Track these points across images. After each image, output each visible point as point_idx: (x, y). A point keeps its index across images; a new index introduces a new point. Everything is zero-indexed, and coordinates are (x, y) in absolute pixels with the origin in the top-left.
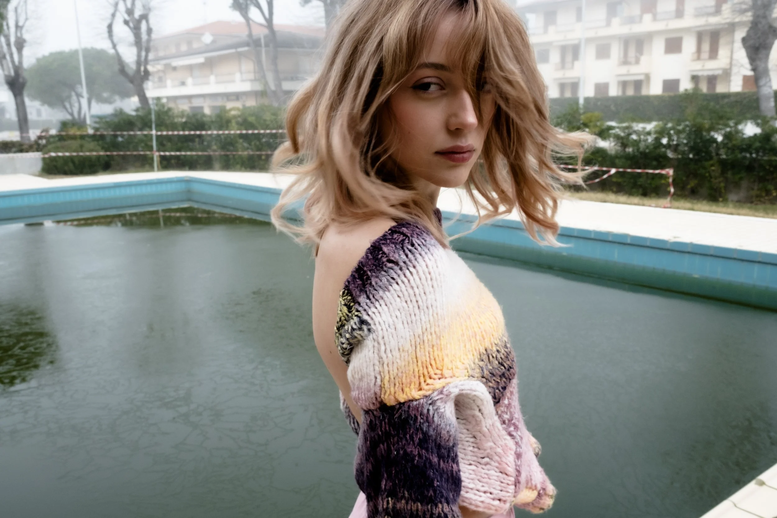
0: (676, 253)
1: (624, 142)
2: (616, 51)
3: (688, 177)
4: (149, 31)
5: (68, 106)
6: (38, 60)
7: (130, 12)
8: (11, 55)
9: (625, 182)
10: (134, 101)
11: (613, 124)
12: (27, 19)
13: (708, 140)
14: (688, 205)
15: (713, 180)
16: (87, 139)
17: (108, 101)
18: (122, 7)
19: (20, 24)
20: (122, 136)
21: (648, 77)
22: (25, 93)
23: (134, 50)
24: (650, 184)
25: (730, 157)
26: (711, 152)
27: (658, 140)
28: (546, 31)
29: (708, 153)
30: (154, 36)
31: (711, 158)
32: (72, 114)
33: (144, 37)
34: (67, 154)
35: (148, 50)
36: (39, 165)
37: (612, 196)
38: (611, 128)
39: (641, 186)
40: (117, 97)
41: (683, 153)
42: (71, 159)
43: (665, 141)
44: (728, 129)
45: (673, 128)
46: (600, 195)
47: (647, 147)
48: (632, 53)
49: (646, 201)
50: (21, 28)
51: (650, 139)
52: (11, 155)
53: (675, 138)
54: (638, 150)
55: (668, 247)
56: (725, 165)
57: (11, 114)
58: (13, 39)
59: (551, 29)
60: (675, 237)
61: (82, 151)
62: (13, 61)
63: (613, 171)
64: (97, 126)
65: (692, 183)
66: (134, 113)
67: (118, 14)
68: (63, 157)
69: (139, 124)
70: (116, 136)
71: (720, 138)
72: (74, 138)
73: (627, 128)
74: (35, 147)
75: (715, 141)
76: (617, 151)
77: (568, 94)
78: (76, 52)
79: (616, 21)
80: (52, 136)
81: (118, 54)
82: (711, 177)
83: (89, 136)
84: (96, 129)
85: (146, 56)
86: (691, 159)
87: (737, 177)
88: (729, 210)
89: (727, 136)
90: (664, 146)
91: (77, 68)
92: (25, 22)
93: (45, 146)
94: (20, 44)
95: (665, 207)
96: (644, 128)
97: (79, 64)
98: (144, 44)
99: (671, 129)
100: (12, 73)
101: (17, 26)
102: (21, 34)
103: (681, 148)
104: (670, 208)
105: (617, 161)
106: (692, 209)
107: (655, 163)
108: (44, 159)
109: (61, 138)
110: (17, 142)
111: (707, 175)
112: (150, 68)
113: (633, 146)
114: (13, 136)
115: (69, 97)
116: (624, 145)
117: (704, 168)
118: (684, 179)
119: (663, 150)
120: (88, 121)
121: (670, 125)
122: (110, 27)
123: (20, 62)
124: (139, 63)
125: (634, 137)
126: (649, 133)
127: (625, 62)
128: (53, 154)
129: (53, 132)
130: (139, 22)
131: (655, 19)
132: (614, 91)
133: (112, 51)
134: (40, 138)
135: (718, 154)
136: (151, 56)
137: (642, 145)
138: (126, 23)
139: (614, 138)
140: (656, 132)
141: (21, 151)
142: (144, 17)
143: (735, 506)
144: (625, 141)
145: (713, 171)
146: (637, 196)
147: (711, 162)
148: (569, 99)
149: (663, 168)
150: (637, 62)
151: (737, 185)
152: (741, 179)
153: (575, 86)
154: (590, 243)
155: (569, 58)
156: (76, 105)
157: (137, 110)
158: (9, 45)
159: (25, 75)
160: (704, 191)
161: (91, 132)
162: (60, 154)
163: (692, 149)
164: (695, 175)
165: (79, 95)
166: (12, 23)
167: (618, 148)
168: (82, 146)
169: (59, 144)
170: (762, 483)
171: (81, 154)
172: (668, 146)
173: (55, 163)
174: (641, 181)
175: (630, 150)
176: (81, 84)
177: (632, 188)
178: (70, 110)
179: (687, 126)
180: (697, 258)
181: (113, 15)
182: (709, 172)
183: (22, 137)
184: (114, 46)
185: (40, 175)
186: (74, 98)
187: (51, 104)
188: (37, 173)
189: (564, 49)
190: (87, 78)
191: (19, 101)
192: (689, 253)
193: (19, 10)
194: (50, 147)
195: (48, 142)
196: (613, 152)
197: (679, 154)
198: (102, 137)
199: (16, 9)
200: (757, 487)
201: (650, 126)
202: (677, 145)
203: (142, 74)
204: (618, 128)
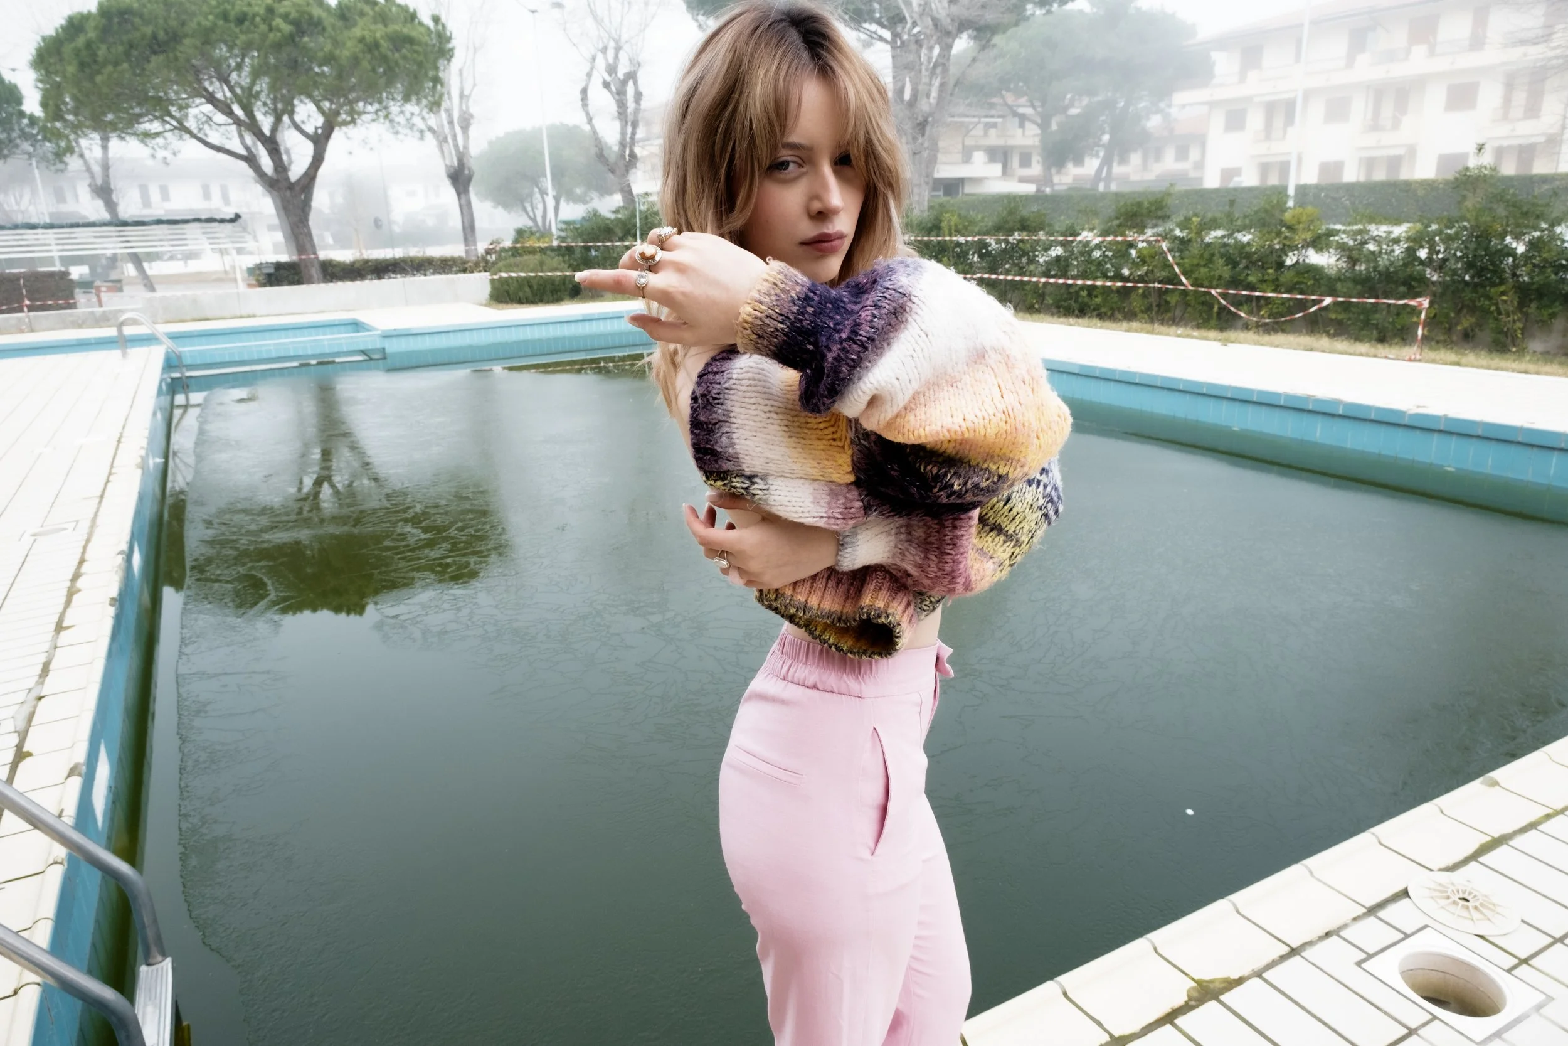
0: (1418, 432)
1: (1352, 255)
2: (1360, 108)
3: (1459, 312)
4: (638, 96)
5: (528, 206)
6: (490, 143)
7: (612, 70)
8: (455, 136)
9: (1349, 319)
10: (617, 200)
11: (1338, 227)
12: (475, 85)
13: (1500, 251)
14: (1452, 357)
15: (1503, 317)
16: (549, 252)
17: (582, 200)
18: (601, 63)
19: (466, 93)
20: (597, 249)
21: (1412, 151)
22: (472, 190)
23: (617, 125)
24: (1393, 323)
25: (1536, 279)
26: (1504, 271)
27: (1411, 252)
28: (1242, 79)
29: (1498, 272)
30: (644, 104)
31: (1503, 281)
32: (534, 220)
33: (631, 105)
34: (523, 274)
35: (635, 125)
36: (487, 289)
37: (1325, 341)
38: (1332, 233)
39: (1376, 326)
40: (594, 195)
41: (1454, 272)
42: (528, 280)
43: (1423, 254)
44: (1537, 234)
45: (1439, 232)
46: (1306, 340)
47: (1392, 263)
48: (1387, 110)
49: (1382, 349)
50: (468, 97)
51: (1398, 250)
52: (450, 276)
53: (1442, 248)
54: (1375, 269)
55: (1406, 421)
56: (1526, 294)
57: (455, 221)
58: (456, 115)
59: (1252, 75)
60: (1418, 407)
61: (542, 272)
62: (456, 146)
63: (1328, 301)
64: (563, 234)
65: (1466, 322)
66: (612, 216)
67: (595, 73)
68: (517, 279)
69: (619, 232)
70: (587, 249)
71: (1521, 249)
72: (532, 251)
73: (1360, 232)
74: (482, 264)
75: (1512, 253)
76: (1340, 270)
77: (1273, 181)
78: (540, 129)
79: (1363, 59)
80: (504, 250)
81: (595, 132)
82: (1500, 313)
83: (552, 249)
84: (563, 239)
85: (633, 133)
86: (1466, 283)
87: (1545, 313)
88: (1523, 366)
89: (1533, 245)
90: (1422, 262)
91: (542, 154)
92: (472, 91)
93: (494, 263)
94: (466, 122)
95: (1410, 360)
96: (1390, 232)
97: (543, 148)
98: (630, 118)
99: (1435, 233)
100: (456, 163)
101: (462, 96)
102: (467, 107)
103: (1452, 264)
104: (1420, 361)
105: (1339, 286)
106: (1458, 364)
107: (1402, 289)
108: (492, 281)
109: (515, 251)
110: (460, 258)
111: (1493, 308)
112: (638, 150)
113: (1368, 261)
114: (455, 250)
115: (531, 195)
116: (1353, 261)
117: (1490, 298)
118: (1452, 315)
119: (1420, 268)
120: (554, 230)
121: (1434, 227)
122: (584, 91)
123: (466, 147)
124: (622, 144)
125: (1372, 247)
126: (1396, 241)
127: (1375, 126)
128: (504, 275)
129: (508, 244)
130: (624, 83)
131: (1432, 53)
132: (1351, 175)
133: (587, 128)
134: (488, 252)
135: (1514, 275)
136: (640, 134)
137: (1383, 261)
138: (606, 85)
139: (1336, 249)
140: (1408, 239)
141: (464, 271)
142: (631, 76)
143: (1442, 812)
144: (1355, 254)
145: (1505, 302)
146: (1370, 341)
147: (1502, 288)
148: (1274, 188)
149: (1415, 297)
150: (1396, 125)
151: (1545, 325)
152: (1553, 316)
153: (1284, 168)
154: (1277, 412)
155: (1279, 122)
156: (540, 206)
157: (617, 211)
158: (451, 123)
159: (473, 164)
160: (1486, 335)
161: (555, 243)
162: (513, 275)
163: (1470, 266)
164: (1472, 309)
165: (543, 193)
166: (455, 94)
167: (1342, 264)
168: (542, 263)
169: (512, 260)
170: (1495, 783)
171: (541, 274)
172: (1429, 262)
173: (506, 287)
174: (1377, 318)
175: (1361, 268)
176: (545, 176)
177: (1362, 329)
178: (531, 214)
179: (1465, 228)
180: (1454, 440)
181: (589, 75)
182: (1497, 304)
183: (467, 252)
184: (590, 120)
185: (488, 305)
186: (538, 196)
187: (506, 206)
188: (484, 302)
189: (1270, 109)
190: (553, 168)
191: (463, 201)
192: (1440, 431)
193: (465, 74)
194: (500, 264)
195: (499, 258)
196: (1333, 272)
197: (1446, 274)
198: (569, 249)
199: (461, 71)
200: (1484, 787)
201: (1399, 230)
202: (1444, 260)
203: (627, 158)
204: (1344, 232)
